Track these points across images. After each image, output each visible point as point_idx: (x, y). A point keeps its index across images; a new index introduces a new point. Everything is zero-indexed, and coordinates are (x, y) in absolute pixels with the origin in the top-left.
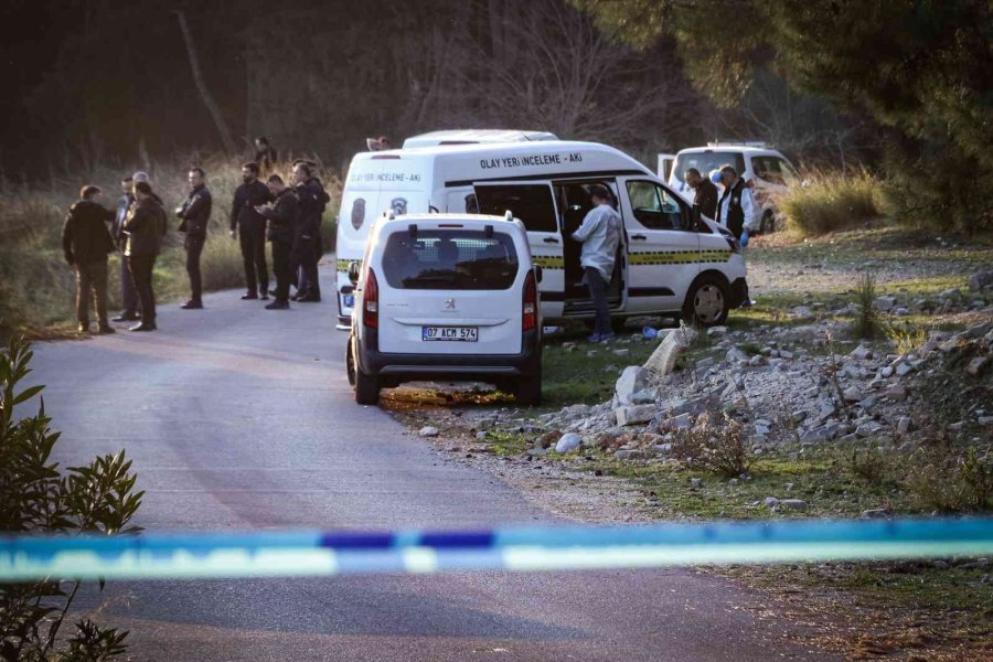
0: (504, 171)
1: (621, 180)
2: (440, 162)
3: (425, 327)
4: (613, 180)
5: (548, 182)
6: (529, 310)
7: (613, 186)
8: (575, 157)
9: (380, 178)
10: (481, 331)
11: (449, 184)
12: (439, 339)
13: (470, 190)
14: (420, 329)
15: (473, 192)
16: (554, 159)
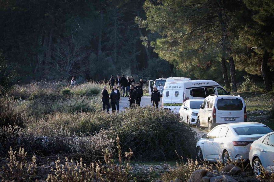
0: (196, 86)
1: (216, 87)
2: (185, 84)
3: (225, 118)
4: (214, 87)
5: (204, 88)
6: (245, 114)
7: (214, 88)
8: (208, 83)
9: (172, 87)
10: (236, 119)
11: (187, 88)
12: (228, 120)
13: (191, 89)
14: (224, 119)
15: (192, 90)
16: (204, 83)
